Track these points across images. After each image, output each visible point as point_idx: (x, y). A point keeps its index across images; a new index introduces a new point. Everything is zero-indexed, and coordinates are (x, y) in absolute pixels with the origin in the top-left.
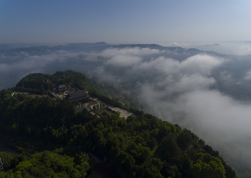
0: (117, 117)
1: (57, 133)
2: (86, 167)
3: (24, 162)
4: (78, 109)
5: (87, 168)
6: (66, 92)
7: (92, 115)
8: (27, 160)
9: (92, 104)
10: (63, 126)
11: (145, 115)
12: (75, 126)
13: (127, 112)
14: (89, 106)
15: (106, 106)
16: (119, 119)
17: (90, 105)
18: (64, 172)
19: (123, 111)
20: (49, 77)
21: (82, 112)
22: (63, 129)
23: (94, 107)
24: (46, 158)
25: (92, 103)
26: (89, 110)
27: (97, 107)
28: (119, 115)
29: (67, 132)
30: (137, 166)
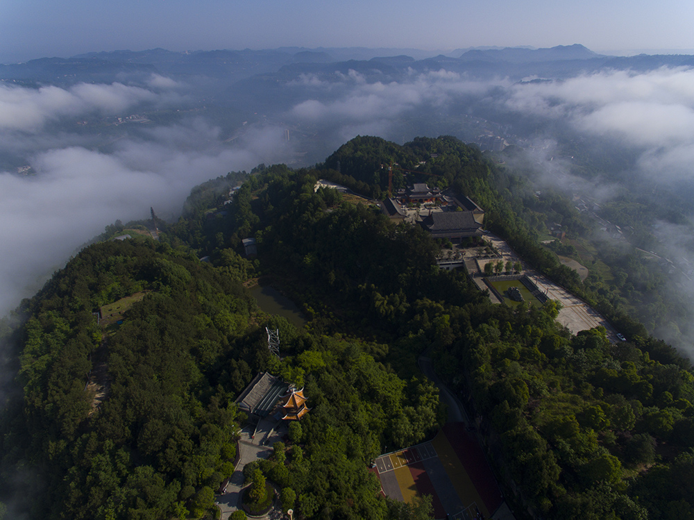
0: (548, 318)
1: (383, 303)
2: (427, 418)
3: (311, 352)
4: (446, 259)
5: (429, 422)
6: (426, 203)
7: (477, 288)
8: (317, 350)
9: (486, 257)
10: (401, 292)
11: (646, 342)
12: (428, 302)
13: (585, 309)
14: (475, 259)
15: (522, 273)
16: (551, 325)
17: (478, 257)
18: (379, 405)
19: (574, 303)
20: (397, 153)
21: (453, 270)
22: (398, 299)
23: (488, 267)
24: (351, 359)
25: (485, 252)
26: (471, 270)
27: (496, 270)
28: (553, 315)
29: (404, 310)
30: (562, 490)
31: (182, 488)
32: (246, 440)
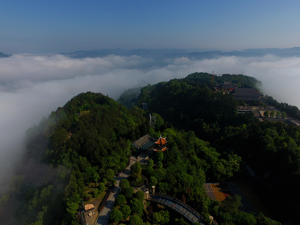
1: (207, 128)
3: (171, 130)
4: (241, 109)
5: (236, 169)
8: (174, 130)
9: (264, 110)
12: (231, 127)
15: (286, 119)
17: (260, 110)
21: (246, 113)
22: (215, 126)
23: (265, 114)
29: (218, 131)
31: (99, 169)
32: (134, 159)
